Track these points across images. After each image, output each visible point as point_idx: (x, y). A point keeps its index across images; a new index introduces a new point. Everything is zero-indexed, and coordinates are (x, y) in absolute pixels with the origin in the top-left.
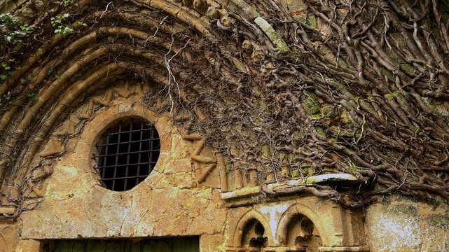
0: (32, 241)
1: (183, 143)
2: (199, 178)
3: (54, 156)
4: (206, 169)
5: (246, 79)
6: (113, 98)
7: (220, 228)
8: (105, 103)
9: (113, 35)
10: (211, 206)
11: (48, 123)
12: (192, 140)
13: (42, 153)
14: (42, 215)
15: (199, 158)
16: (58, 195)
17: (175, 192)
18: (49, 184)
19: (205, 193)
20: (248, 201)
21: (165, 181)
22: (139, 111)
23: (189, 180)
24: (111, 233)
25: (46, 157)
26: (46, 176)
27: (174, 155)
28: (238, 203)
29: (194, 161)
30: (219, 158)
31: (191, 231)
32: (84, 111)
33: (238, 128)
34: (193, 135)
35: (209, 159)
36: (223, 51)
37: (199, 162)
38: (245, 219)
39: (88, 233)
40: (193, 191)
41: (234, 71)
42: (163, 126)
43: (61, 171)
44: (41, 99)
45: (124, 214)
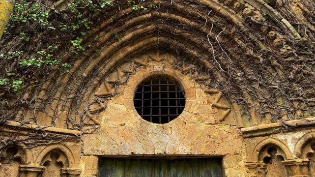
0: (92, 157)
1: (204, 95)
2: (221, 118)
3: (107, 97)
4: (226, 112)
5: (266, 55)
6: (148, 61)
7: (238, 151)
8: (144, 63)
9: (164, 18)
10: (231, 137)
11: (104, 72)
12: (211, 93)
13: (96, 93)
14: (100, 137)
15: (219, 105)
16: (112, 124)
17: (203, 126)
18: (104, 116)
19: (225, 128)
21: (194, 119)
22: (169, 71)
23: (212, 119)
24: (158, 152)
25: (101, 96)
26: (102, 110)
27: (199, 102)
28: (256, 134)
29: (214, 106)
30: (235, 105)
31: (218, 152)
32: (127, 67)
33: (257, 86)
34: (212, 90)
35: (225, 106)
36: (251, 36)
37: (218, 108)
38: (262, 144)
39: (139, 151)
40: (216, 126)
41: (257, 49)
42: (187, 82)
43: (111, 107)
44: (103, 54)
45: (166, 138)
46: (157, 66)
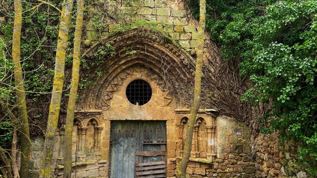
0: (108, 121)
1: (161, 92)
2: (167, 104)
3: (113, 92)
4: (170, 101)
5: (188, 79)
6: (133, 72)
7: (173, 118)
8: (131, 73)
9: (142, 54)
10: (171, 112)
11: (110, 79)
12: (164, 91)
13: (107, 90)
14: (111, 112)
15: (167, 97)
16: (115, 106)
17: (159, 107)
18: (112, 102)
19: (169, 108)
20: (185, 112)
21: (155, 104)
22: (144, 78)
23: (163, 104)
24: (138, 119)
25: (110, 92)
26: (111, 99)
27: (158, 95)
28: (181, 112)
29: (165, 98)
30: (174, 98)
31: (164, 119)
32: (123, 75)
33: (183, 91)
34: (165, 89)
35: (170, 98)
36: (183, 69)
37: (167, 99)
38: (183, 117)
39: (129, 118)
40: (165, 107)
41: (185, 76)
42: (153, 85)
43: (116, 97)
44: (110, 72)
45: (142, 113)
46: (138, 75)
